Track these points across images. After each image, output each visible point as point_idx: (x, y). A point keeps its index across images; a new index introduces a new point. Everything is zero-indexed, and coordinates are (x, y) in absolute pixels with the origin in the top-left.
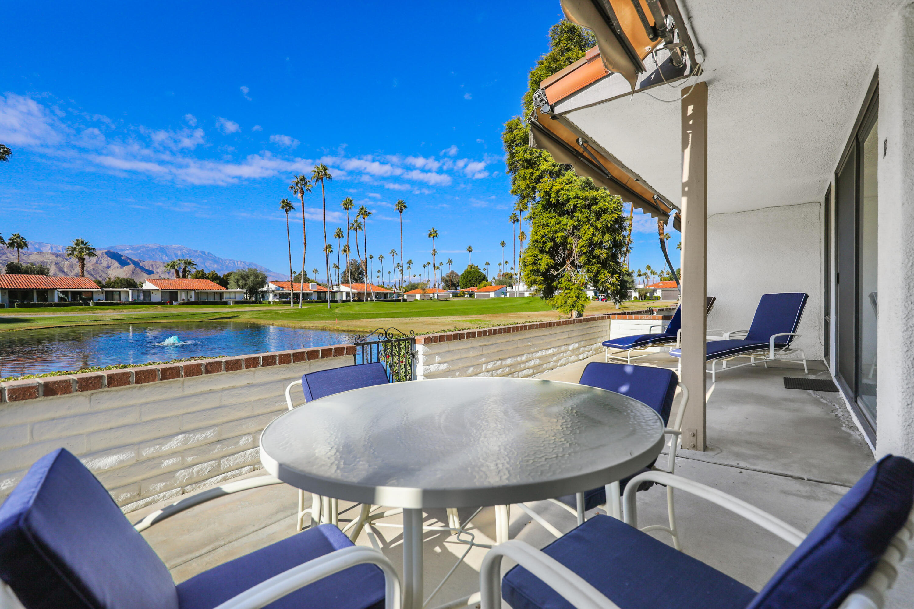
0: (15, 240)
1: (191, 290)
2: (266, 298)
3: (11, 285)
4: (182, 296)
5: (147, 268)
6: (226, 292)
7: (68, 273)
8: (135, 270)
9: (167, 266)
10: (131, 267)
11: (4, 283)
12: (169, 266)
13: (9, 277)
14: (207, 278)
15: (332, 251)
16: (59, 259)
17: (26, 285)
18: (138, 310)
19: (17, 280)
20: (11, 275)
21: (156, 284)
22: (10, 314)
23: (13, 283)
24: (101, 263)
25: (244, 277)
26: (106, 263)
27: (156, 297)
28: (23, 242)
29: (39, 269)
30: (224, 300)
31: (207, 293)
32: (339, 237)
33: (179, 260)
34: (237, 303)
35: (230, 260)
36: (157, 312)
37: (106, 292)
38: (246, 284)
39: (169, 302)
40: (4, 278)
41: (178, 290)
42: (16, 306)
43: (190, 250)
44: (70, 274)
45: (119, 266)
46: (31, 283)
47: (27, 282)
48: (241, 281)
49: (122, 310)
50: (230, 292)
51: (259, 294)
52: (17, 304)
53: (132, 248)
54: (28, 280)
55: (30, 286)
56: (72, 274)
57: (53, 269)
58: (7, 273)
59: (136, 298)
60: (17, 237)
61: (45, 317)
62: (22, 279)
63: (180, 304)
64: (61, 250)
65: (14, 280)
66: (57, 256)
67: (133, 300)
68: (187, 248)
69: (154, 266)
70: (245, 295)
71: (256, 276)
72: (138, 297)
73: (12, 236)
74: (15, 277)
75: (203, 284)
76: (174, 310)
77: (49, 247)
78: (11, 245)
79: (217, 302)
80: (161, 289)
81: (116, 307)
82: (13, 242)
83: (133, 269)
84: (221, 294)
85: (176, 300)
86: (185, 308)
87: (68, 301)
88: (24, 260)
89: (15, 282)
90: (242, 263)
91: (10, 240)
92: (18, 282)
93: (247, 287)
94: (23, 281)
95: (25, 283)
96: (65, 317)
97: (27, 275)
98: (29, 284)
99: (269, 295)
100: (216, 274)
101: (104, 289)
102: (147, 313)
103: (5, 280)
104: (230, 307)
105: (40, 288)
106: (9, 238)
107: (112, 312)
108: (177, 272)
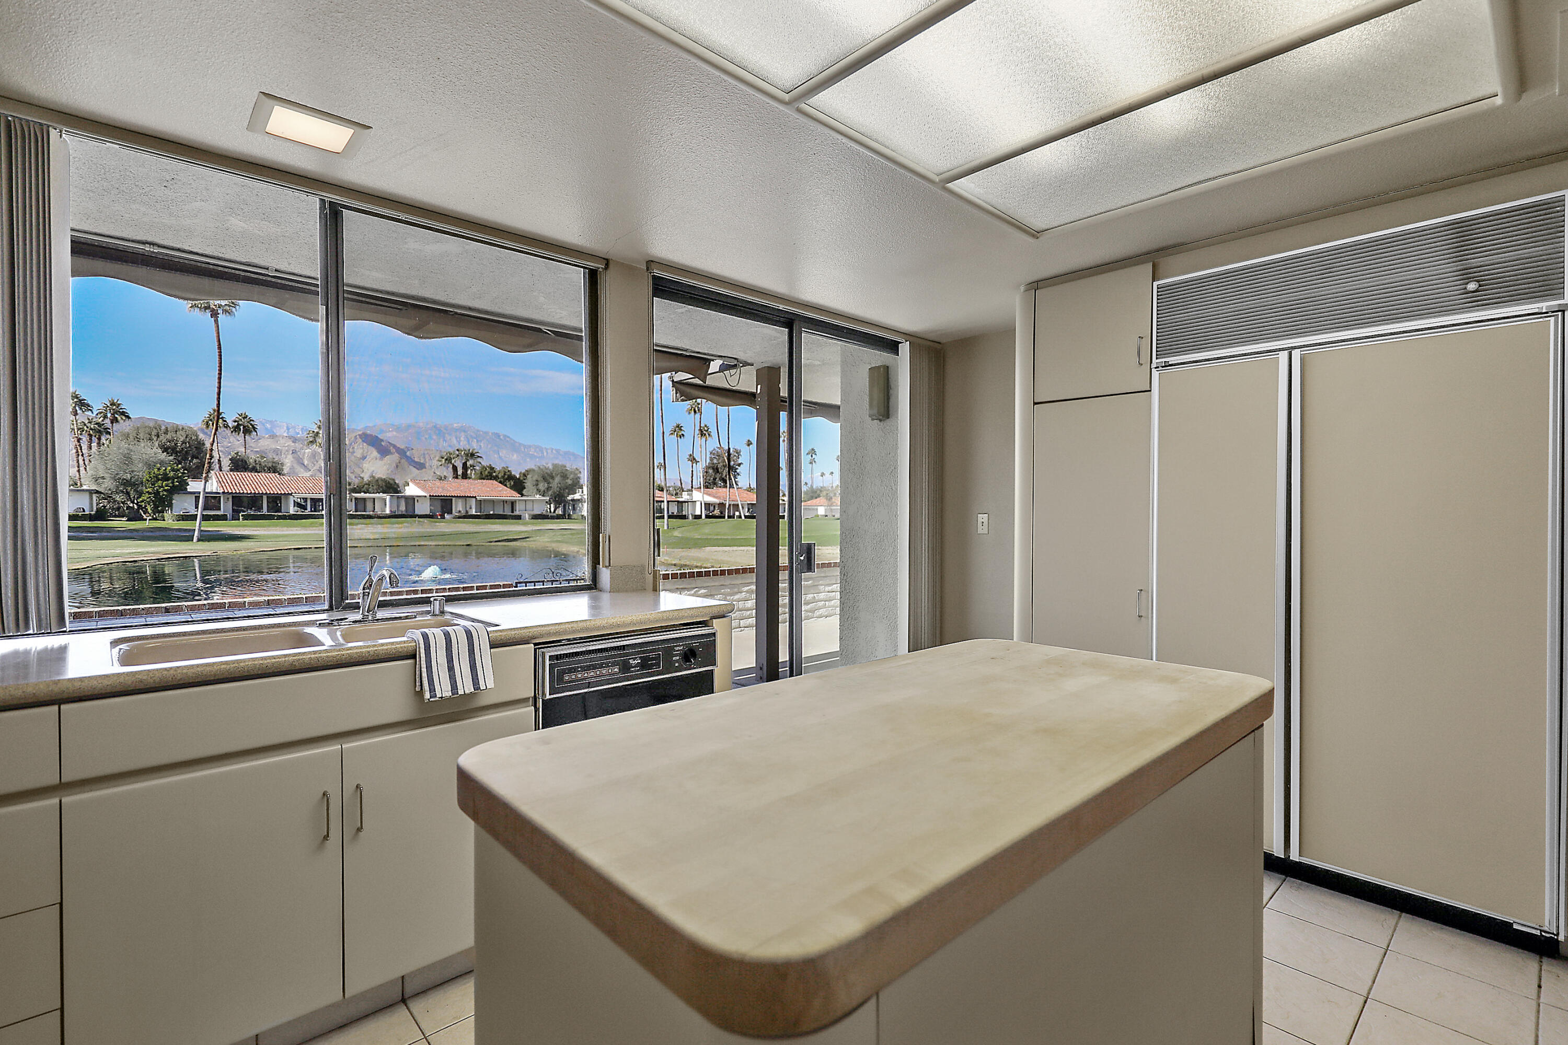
0: (240, 423)
1: (470, 497)
2: (577, 511)
3: (235, 487)
4: (458, 507)
5: (416, 460)
6: (520, 500)
7: (310, 467)
8: (400, 462)
9: (441, 459)
10: (394, 457)
11: (227, 485)
12: (444, 460)
13: (233, 476)
14: (496, 478)
15: (683, 435)
16: (298, 446)
17: (254, 487)
18: (397, 525)
19: (243, 481)
20: (235, 473)
21: (423, 489)
22: (234, 529)
23: (238, 485)
24: (354, 452)
25: (547, 477)
26: (361, 451)
27: (423, 508)
28: (251, 424)
29: (270, 465)
30: (517, 513)
31: (493, 502)
32: (695, 412)
33: (458, 450)
34: (536, 517)
35: (537, 447)
36: (423, 530)
37: (356, 499)
38: (549, 488)
39: (440, 515)
40: (227, 478)
41: (452, 496)
42: (241, 518)
43: (478, 431)
44: (313, 467)
45: (379, 455)
46: (260, 485)
47: (255, 483)
48: (542, 484)
49: (376, 526)
50: (526, 501)
51: (569, 504)
52: (242, 515)
53: (398, 429)
54: (257, 481)
55: (259, 489)
56: (315, 468)
57: (288, 462)
58: (231, 470)
59: (395, 509)
60: (244, 418)
61: (277, 535)
62: (249, 480)
63: (454, 518)
64: (300, 432)
65: (239, 481)
66: (295, 440)
67: (391, 511)
68: (474, 428)
69: (427, 456)
70: (548, 506)
71: (564, 476)
72: (398, 506)
73: (238, 416)
74: (240, 476)
75: (488, 487)
76: (446, 526)
77: (285, 428)
78: (236, 429)
79: (506, 515)
80: (430, 496)
81: (368, 521)
82: (239, 425)
83: (398, 461)
84: (513, 504)
85: (450, 512)
86: (461, 525)
87: (307, 512)
88: (251, 447)
89: (241, 483)
90: (554, 452)
91: (235, 421)
92: (244, 483)
93: (550, 493)
94: (251, 482)
95: (253, 486)
96: (303, 535)
97: (256, 474)
98: (257, 487)
99: (582, 505)
100: (509, 471)
101: (353, 495)
102: (409, 530)
103: (229, 481)
104: (526, 524)
105: (272, 492)
106: (234, 418)
107: (363, 529)
108: (455, 469)
